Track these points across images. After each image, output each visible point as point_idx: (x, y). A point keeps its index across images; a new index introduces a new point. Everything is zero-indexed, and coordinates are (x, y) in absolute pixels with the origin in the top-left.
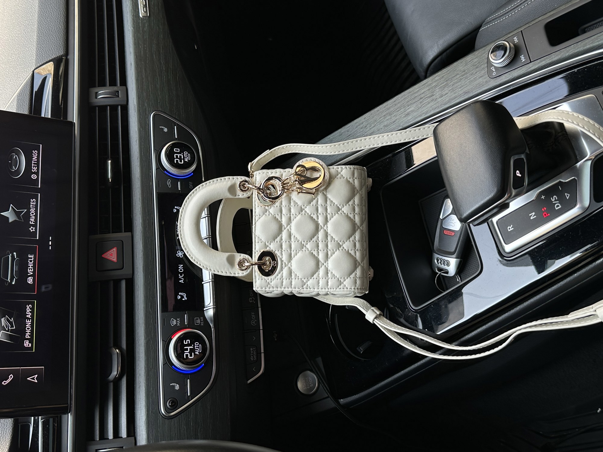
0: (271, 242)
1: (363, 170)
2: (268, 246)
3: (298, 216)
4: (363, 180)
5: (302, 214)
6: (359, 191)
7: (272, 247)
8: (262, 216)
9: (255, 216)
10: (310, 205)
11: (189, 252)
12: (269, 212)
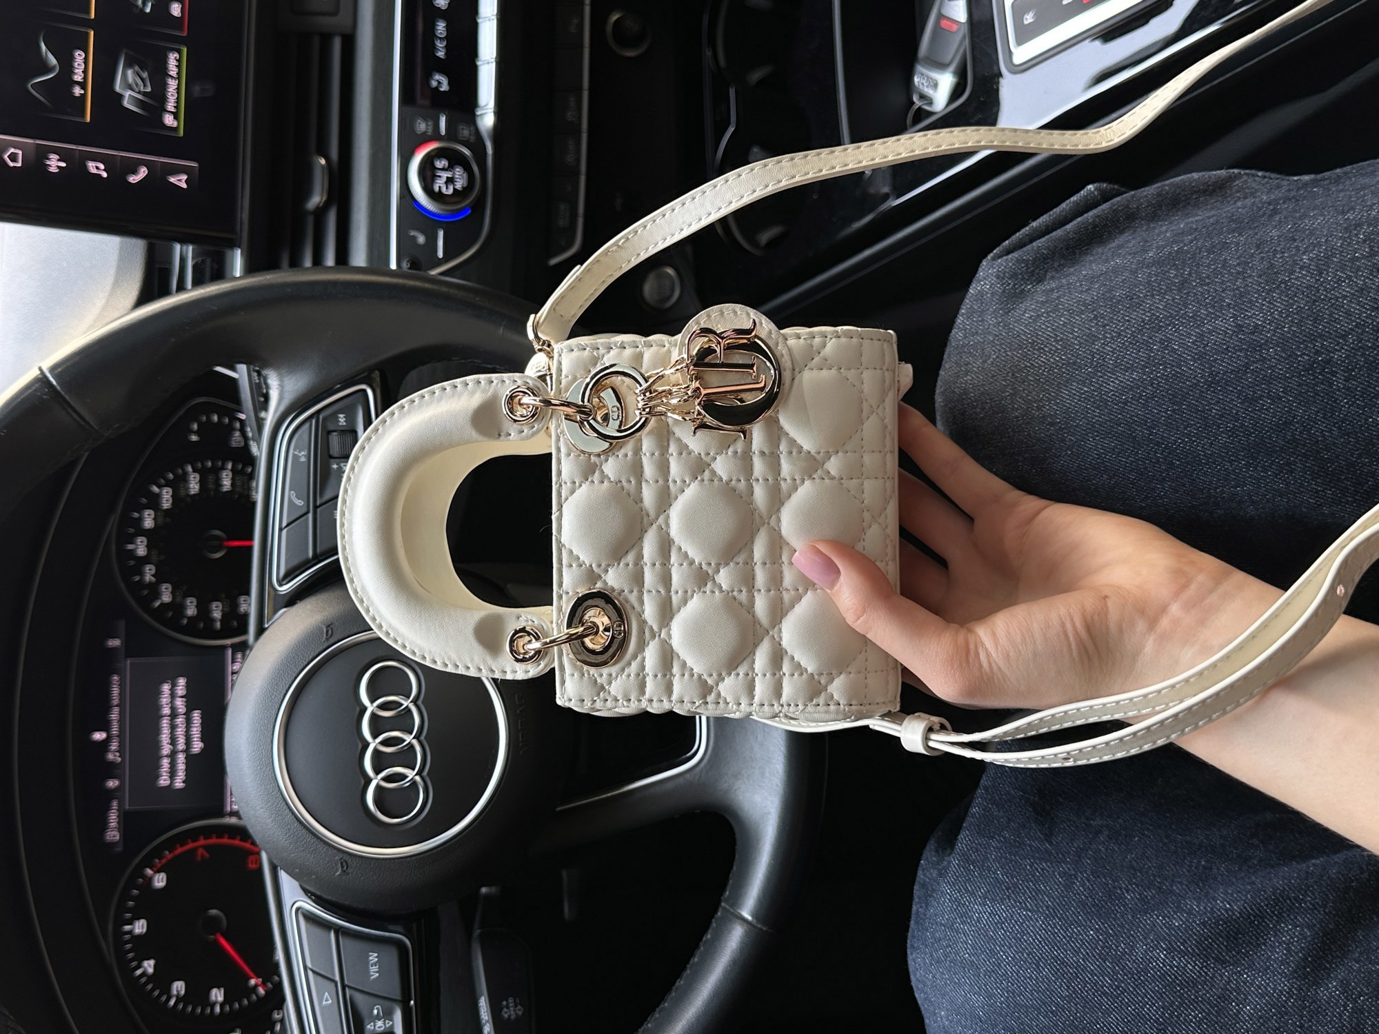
0: (609, 565)
1: (888, 341)
2: (600, 577)
3: (689, 485)
4: (886, 373)
5: (703, 480)
6: (875, 407)
7: (613, 579)
8: (580, 486)
9: (561, 485)
10: (727, 453)
11: (370, 609)
12: (602, 472)
